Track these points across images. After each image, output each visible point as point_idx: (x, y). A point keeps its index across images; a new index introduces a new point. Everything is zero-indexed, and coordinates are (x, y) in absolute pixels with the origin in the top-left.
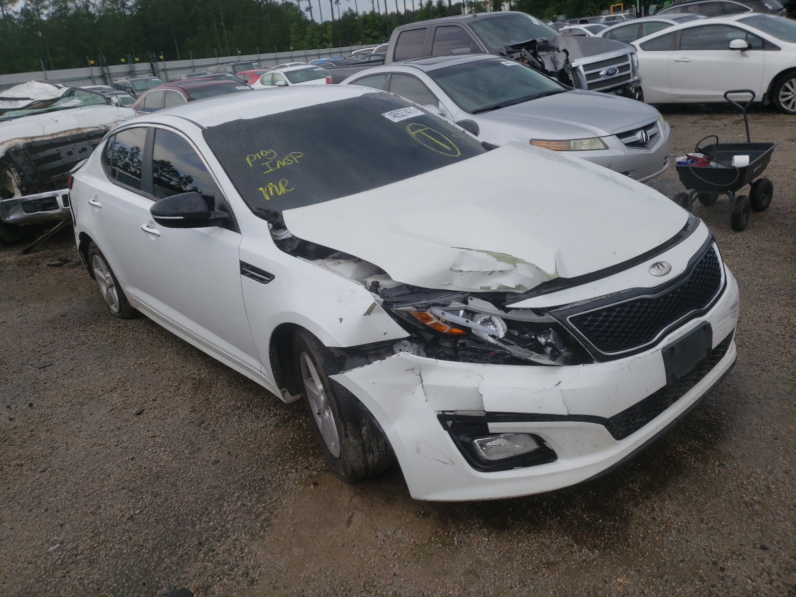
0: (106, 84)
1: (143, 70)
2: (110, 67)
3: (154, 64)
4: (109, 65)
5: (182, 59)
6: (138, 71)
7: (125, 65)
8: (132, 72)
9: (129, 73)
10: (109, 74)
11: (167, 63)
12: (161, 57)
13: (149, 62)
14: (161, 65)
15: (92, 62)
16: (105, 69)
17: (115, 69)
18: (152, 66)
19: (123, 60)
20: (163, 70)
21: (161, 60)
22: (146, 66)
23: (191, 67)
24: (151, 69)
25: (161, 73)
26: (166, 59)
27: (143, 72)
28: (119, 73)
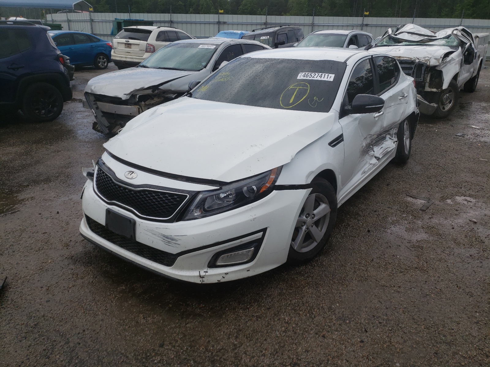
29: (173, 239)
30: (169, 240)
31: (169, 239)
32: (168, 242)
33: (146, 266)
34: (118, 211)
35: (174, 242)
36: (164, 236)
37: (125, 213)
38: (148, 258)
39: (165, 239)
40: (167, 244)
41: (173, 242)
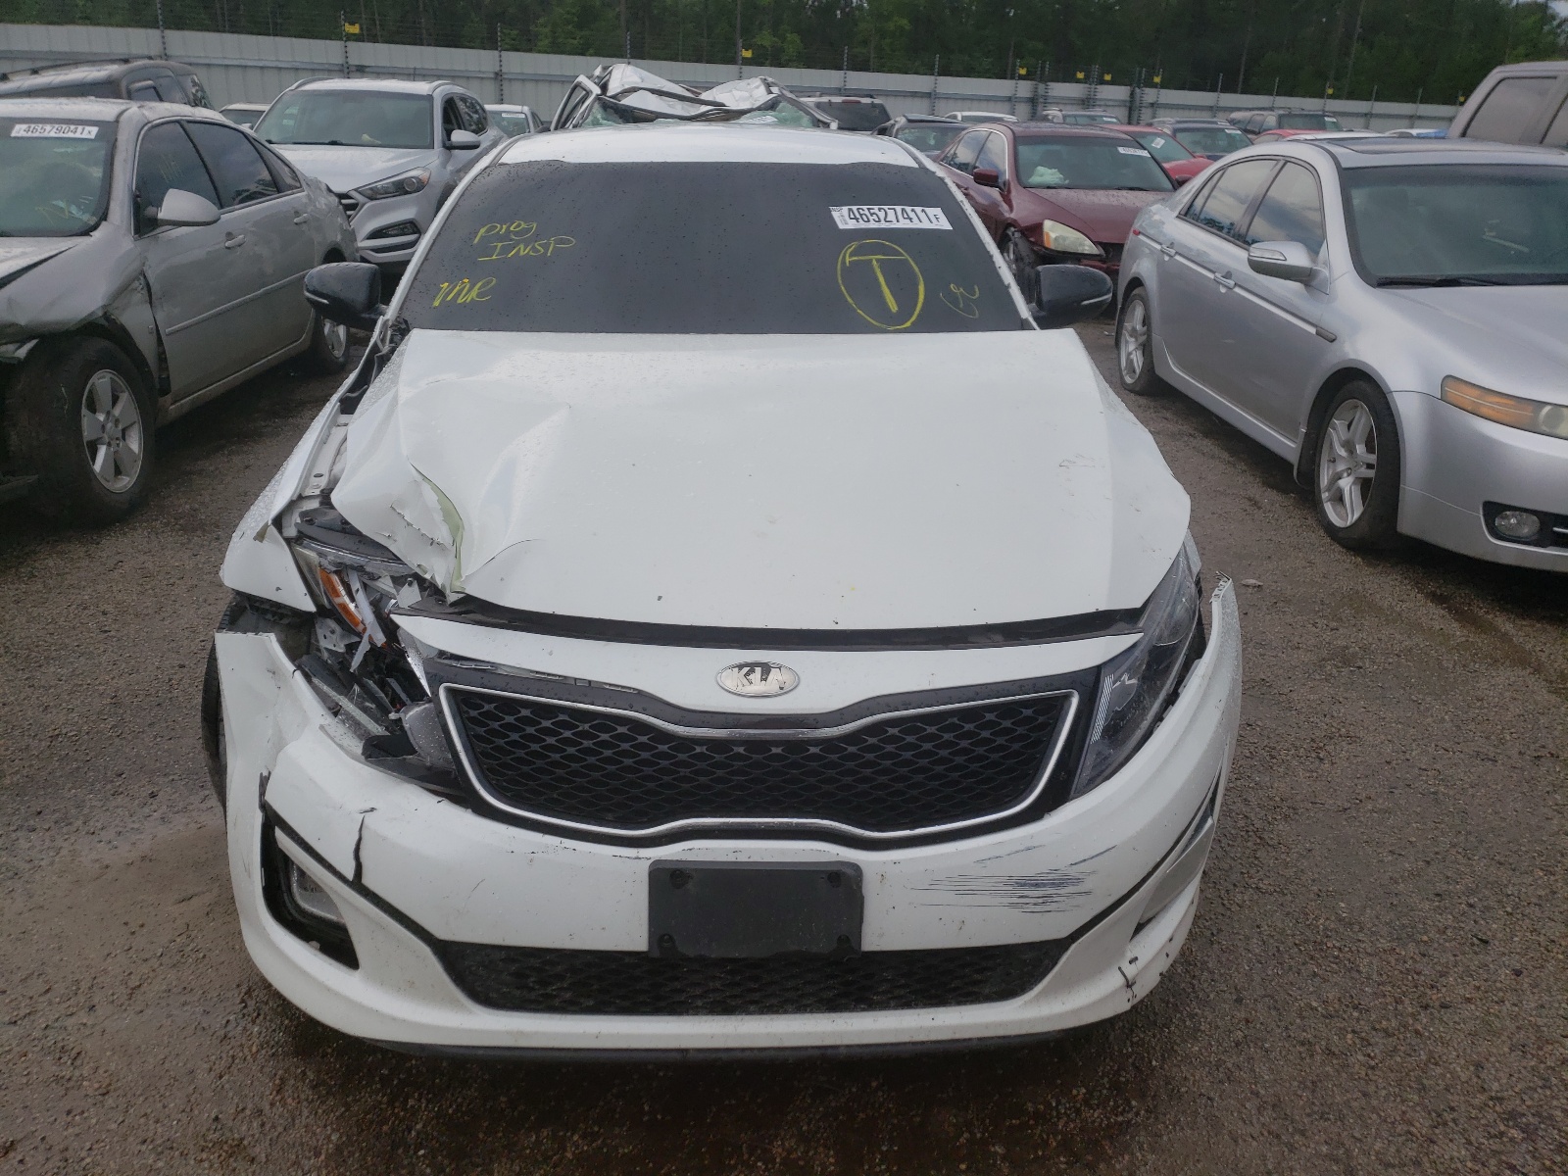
0: (1013, 114)
1: (1111, 100)
2: (1052, 85)
3: (1137, 90)
4: (1052, 81)
5: (1244, 92)
6: (1101, 100)
7: (1082, 85)
8: (1088, 99)
9: (1083, 101)
10: (1046, 98)
11: (1164, 92)
12: (1157, 80)
13: (1130, 85)
14: (1150, 95)
15: (1023, 72)
16: (1041, 86)
17: (1060, 89)
18: (1132, 94)
19: (1080, 75)
20: (1152, 105)
21: (1155, 86)
22: (1121, 92)
23: (1210, 108)
24: (1128, 99)
25: (1144, 110)
26: (1164, 85)
27: (1111, 103)
28: (1063, 98)
29: (1061, 882)
30: (1050, 891)
31: (1044, 885)
32: (1040, 900)
33: (906, 1038)
34: (731, 858)
35: (1070, 889)
36: (1025, 883)
37: (783, 851)
38: (892, 1003)
39: (1026, 893)
40: (1038, 908)
41: (1062, 891)
